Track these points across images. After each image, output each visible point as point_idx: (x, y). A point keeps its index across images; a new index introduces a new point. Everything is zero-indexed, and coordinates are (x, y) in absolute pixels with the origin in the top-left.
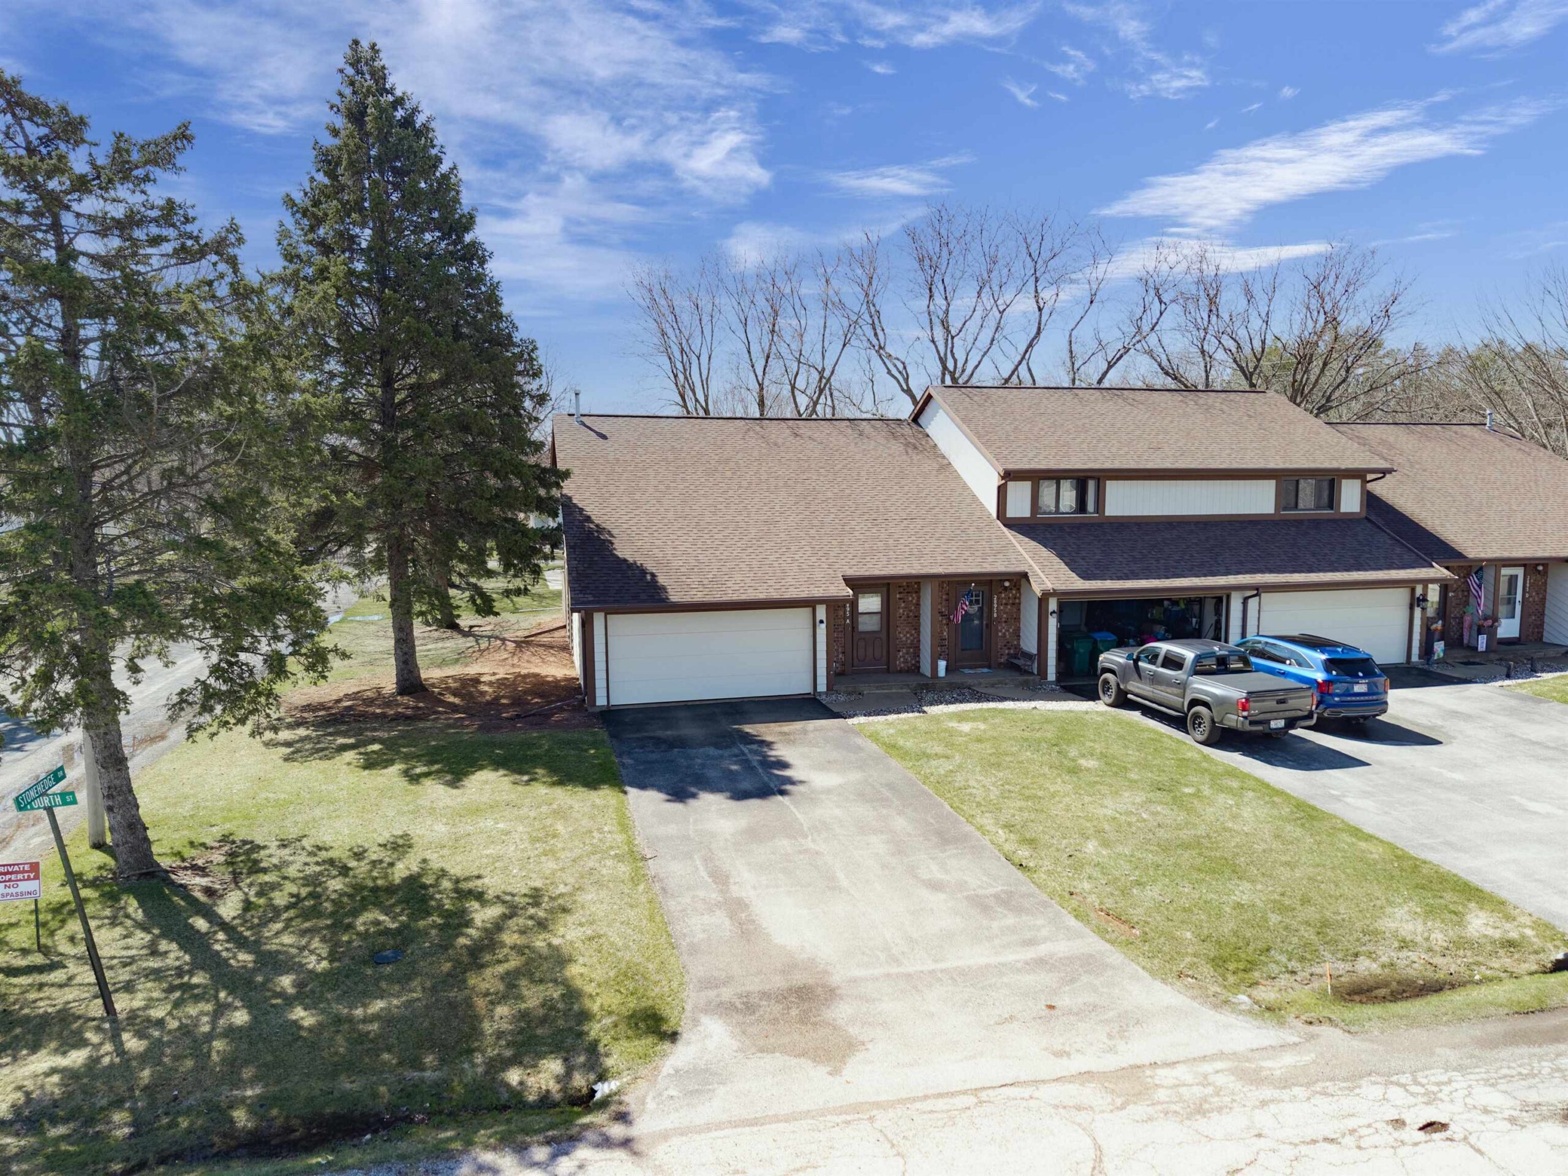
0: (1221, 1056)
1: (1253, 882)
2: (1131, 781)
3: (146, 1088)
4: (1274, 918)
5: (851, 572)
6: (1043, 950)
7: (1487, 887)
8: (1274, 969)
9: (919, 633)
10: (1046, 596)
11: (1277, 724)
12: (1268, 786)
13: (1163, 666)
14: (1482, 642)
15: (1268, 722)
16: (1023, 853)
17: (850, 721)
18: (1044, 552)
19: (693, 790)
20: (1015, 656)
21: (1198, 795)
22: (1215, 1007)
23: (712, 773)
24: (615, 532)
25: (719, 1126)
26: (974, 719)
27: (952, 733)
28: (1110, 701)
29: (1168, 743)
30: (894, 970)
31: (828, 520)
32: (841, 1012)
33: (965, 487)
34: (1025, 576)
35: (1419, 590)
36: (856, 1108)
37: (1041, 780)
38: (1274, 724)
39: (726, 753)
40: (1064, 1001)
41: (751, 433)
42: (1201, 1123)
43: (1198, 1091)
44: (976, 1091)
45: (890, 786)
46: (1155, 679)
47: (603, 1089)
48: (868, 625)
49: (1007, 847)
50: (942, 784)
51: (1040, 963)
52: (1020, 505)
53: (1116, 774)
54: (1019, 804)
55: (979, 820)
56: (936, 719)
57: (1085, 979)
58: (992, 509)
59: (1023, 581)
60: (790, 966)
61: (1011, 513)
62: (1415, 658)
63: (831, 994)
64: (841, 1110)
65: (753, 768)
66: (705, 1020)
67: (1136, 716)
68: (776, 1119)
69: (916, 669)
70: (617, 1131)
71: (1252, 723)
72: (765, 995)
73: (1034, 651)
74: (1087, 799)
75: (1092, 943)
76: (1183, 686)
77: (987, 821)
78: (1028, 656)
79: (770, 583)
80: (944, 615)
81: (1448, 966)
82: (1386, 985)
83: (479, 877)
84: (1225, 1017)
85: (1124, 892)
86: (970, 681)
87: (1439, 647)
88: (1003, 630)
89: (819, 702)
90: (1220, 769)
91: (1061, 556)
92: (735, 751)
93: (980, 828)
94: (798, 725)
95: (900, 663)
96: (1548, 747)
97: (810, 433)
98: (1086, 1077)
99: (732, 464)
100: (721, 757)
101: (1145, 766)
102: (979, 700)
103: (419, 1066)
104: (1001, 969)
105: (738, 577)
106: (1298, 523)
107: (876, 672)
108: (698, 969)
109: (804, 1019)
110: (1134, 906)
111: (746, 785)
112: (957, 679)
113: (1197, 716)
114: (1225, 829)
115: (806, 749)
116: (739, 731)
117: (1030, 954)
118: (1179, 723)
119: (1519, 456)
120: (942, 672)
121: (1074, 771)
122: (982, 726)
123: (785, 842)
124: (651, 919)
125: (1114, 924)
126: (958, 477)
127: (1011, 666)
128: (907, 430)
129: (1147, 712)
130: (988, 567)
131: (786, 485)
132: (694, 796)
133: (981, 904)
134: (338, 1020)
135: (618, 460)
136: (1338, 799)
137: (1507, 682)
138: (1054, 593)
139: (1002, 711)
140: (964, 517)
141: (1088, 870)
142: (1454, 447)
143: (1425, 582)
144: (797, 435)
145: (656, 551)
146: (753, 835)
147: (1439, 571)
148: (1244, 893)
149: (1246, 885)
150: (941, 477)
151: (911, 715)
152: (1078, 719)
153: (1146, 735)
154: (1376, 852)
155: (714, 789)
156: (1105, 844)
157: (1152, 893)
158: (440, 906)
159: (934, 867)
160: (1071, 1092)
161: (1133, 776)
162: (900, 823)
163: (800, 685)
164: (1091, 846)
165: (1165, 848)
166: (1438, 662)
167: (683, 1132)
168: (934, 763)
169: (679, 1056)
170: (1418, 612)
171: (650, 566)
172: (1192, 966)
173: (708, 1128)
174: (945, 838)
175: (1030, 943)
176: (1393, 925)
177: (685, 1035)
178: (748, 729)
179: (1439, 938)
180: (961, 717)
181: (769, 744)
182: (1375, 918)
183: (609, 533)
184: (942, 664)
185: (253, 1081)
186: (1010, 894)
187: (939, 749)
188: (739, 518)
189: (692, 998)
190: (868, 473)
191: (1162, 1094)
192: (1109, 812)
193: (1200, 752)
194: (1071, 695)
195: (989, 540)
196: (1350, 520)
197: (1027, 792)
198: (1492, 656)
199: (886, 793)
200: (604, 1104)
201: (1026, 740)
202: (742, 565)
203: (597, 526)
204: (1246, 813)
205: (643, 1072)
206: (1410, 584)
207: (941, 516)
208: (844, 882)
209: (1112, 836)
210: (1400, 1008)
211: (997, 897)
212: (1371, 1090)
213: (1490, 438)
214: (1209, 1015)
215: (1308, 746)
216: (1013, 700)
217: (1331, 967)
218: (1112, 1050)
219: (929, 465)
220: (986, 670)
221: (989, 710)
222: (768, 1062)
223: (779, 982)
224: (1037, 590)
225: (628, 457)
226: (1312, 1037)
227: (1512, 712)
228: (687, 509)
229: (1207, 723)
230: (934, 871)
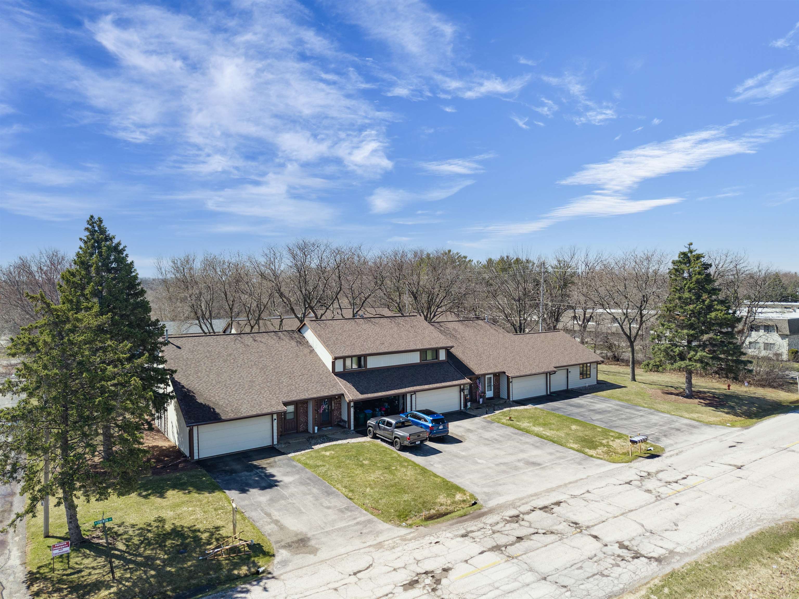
0: (398, 537)
1: (408, 494)
2: (378, 467)
3: (139, 592)
4: (412, 503)
5: (284, 400)
6: (358, 520)
7: (462, 487)
8: (412, 516)
9: (307, 417)
10: (350, 402)
11: (418, 443)
12: (415, 463)
13: (387, 425)
14: (481, 400)
15: (415, 442)
16: (350, 494)
17: (290, 455)
18: (349, 385)
19: (247, 488)
20: (340, 422)
21: (396, 469)
22: (397, 527)
23: (251, 482)
24: (195, 392)
25: (293, 570)
26: (330, 450)
27: (324, 456)
28: (371, 436)
29: (389, 451)
30: (323, 531)
31: (273, 378)
32: (313, 543)
33: (320, 360)
34: (343, 395)
35: (462, 387)
36: (322, 561)
37: (353, 470)
38: (417, 443)
39: (252, 474)
40: (364, 531)
41: (237, 341)
42: (393, 550)
43: (393, 545)
44: (347, 553)
45: (309, 478)
46: (385, 429)
47: (261, 570)
48: (289, 417)
49: (346, 493)
50: (324, 475)
51: (358, 523)
52: (339, 368)
53: (374, 465)
54: (348, 479)
55: (337, 486)
56: (317, 451)
57: (368, 525)
58: (330, 369)
59: (342, 397)
60: (297, 535)
61: (337, 370)
62: (462, 408)
63: (309, 539)
64: (318, 562)
65: (263, 478)
66: (280, 550)
67: (379, 441)
68: (305, 566)
69: (306, 431)
70: (270, 576)
71: (411, 443)
72: (293, 542)
73: (346, 419)
74: (366, 475)
75: (370, 516)
76: (393, 432)
77: (339, 486)
78: (344, 421)
79: (257, 407)
80: (316, 410)
81: (451, 508)
82: (436, 515)
83: (195, 526)
84: (400, 528)
85: (377, 502)
86: (326, 433)
87: (469, 404)
88: (336, 413)
89: (275, 448)
90: (402, 459)
91: (354, 386)
92: (254, 472)
93: (338, 489)
94: (272, 459)
95: (301, 429)
96: (489, 440)
97: (260, 339)
98: (370, 546)
99: (232, 356)
100: (251, 475)
101: (382, 461)
102: (330, 441)
103: (209, 574)
104: (349, 526)
105: (245, 406)
106: (427, 365)
107: (294, 433)
108: (273, 539)
109: (304, 546)
110: (379, 505)
111: (264, 484)
112: (321, 433)
113: (396, 442)
114: (403, 479)
115: (278, 469)
116: (252, 464)
117: (355, 521)
118: (391, 444)
119: (494, 332)
120: (316, 431)
121: (362, 466)
122: (333, 453)
123: (283, 501)
124: (254, 529)
125: (375, 511)
126: (317, 355)
127: (338, 425)
128: (296, 335)
129: (382, 440)
130: (331, 393)
131: (255, 364)
132: (248, 491)
133: (341, 511)
134: (181, 568)
135: (187, 358)
136: (432, 465)
137: (486, 416)
138: (353, 401)
139: (339, 445)
140: (321, 372)
141: (368, 497)
142: (475, 330)
143: (464, 384)
144: (255, 341)
145: (212, 398)
146: (272, 501)
147: (467, 381)
148: (406, 497)
149: (407, 495)
150: (311, 356)
151: (309, 450)
152: (362, 445)
153: (382, 449)
154: (439, 480)
155: (254, 487)
156: (372, 488)
157: (384, 501)
158: (189, 536)
159: (327, 503)
160: (367, 549)
161: (379, 465)
162: (315, 490)
163: (267, 443)
164: (368, 490)
165: (387, 487)
166: (469, 409)
167: (285, 573)
168: (320, 468)
169: (277, 559)
170: (462, 393)
171: (211, 405)
172: (393, 518)
173: (290, 571)
174: (329, 494)
175: (355, 519)
176: (439, 500)
177: (276, 555)
178: (255, 463)
179: (449, 502)
180: (326, 449)
181: (265, 468)
182: (436, 499)
183: (193, 392)
184: (316, 428)
185: (168, 586)
186: (348, 507)
187: (321, 463)
188: (240, 381)
189: (275, 546)
190: (285, 356)
191: (386, 547)
192: (373, 478)
193: (397, 454)
194: (359, 435)
195: (330, 382)
196: (443, 362)
197: (349, 475)
198: (484, 405)
199: (308, 481)
200: (263, 572)
201: (347, 456)
202: (245, 401)
203: (187, 389)
204: (408, 473)
205: (269, 564)
206: (460, 385)
207: (313, 373)
208: (304, 511)
209: (373, 486)
210: (439, 520)
211: (345, 508)
212: (427, 538)
213: (486, 325)
214: (396, 528)
215: (427, 447)
216: (341, 439)
217: (425, 513)
218: (375, 540)
219: (306, 351)
220: (330, 428)
221: (334, 445)
222: (299, 556)
223: (295, 539)
224: (347, 400)
225: (192, 357)
226: (417, 529)
227: (484, 428)
228: (220, 379)
229: (399, 443)
230: (326, 504)
